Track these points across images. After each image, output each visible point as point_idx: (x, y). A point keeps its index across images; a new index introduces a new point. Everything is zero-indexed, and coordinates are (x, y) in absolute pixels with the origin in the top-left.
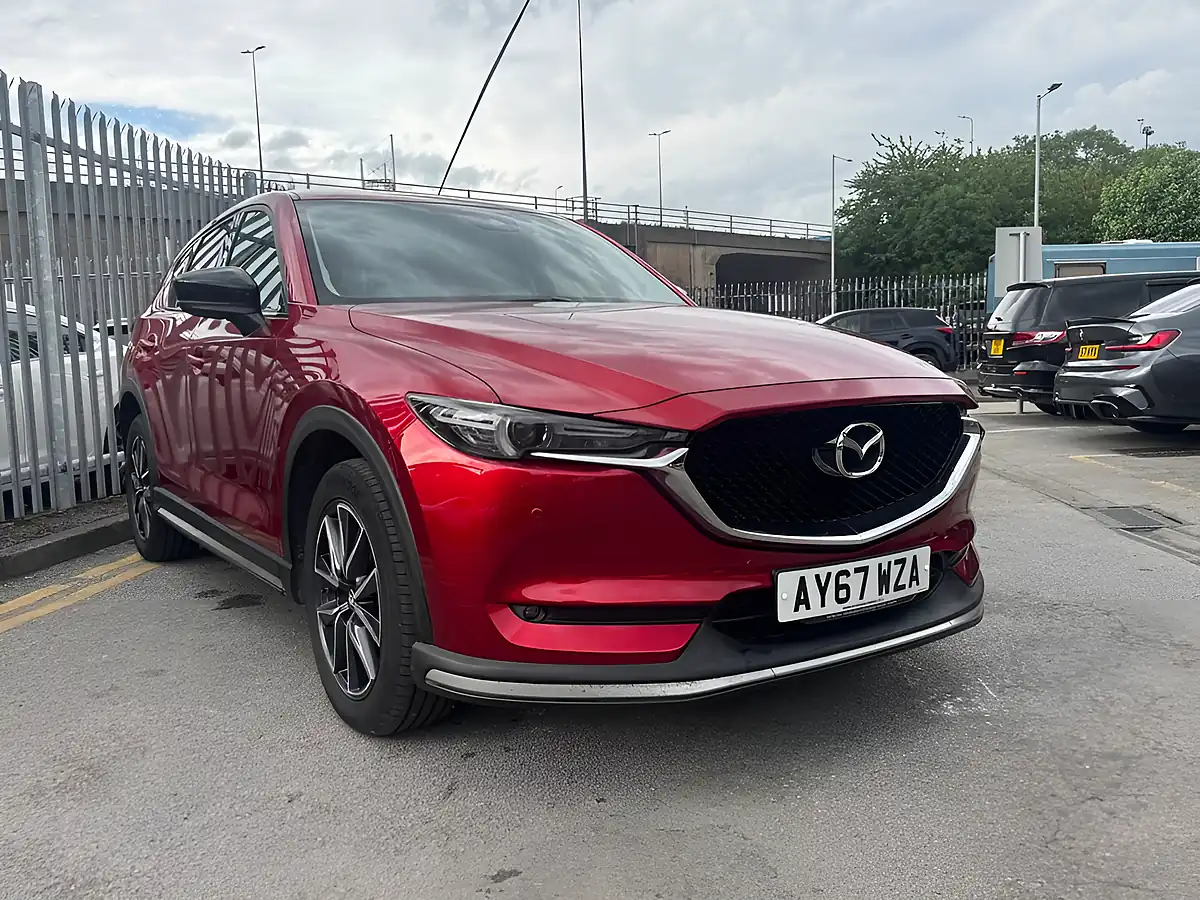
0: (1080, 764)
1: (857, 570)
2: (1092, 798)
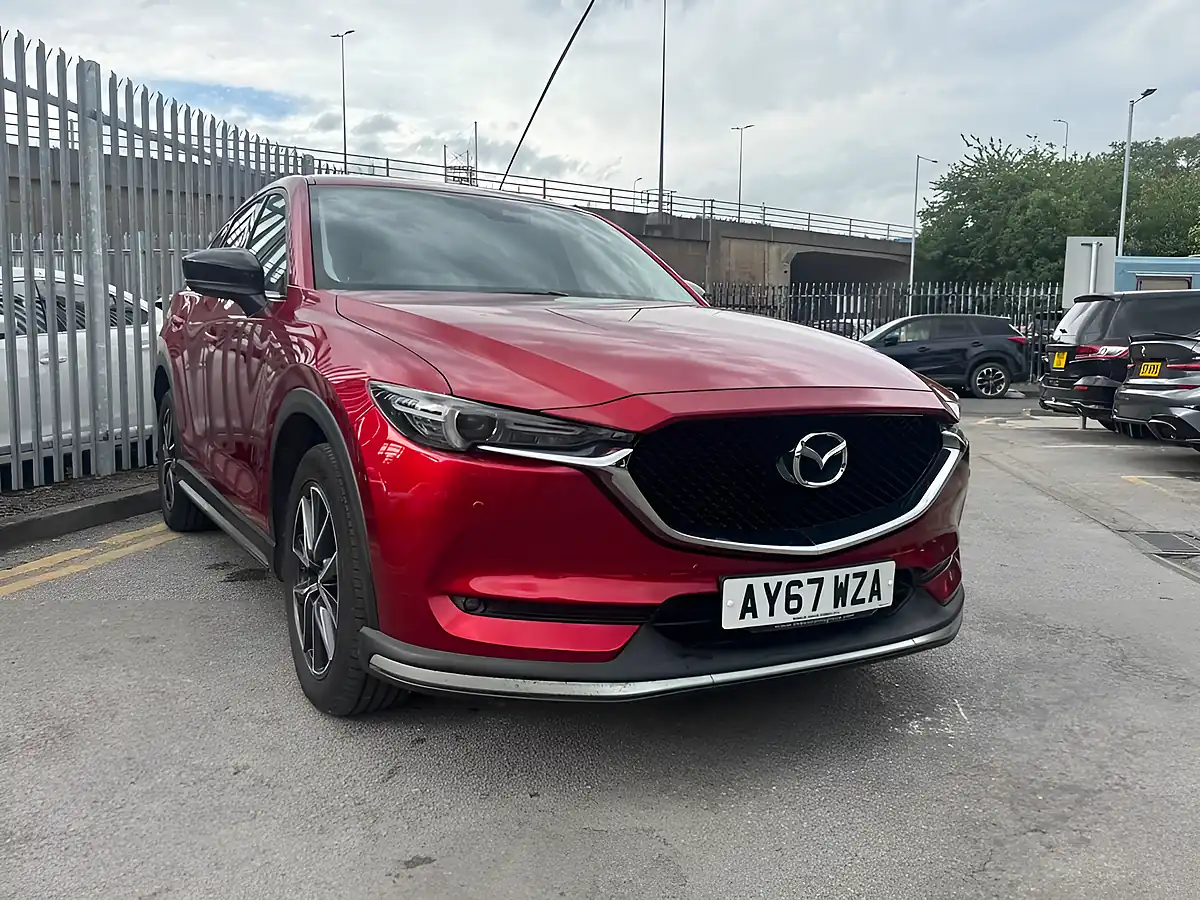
0: (1035, 794)
1: (810, 581)
2: (1036, 830)
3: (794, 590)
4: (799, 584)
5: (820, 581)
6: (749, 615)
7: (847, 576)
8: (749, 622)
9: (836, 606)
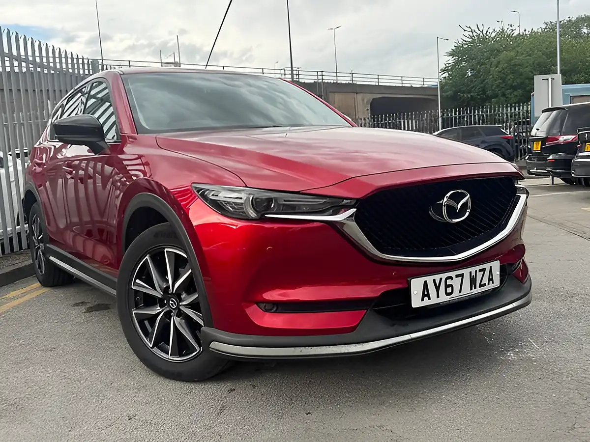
1: (457, 276)
3: (449, 282)
4: (451, 278)
5: (462, 275)
6: (426, 298)
7: (476, 271)
8: (426, 302)
9: (471, 289)
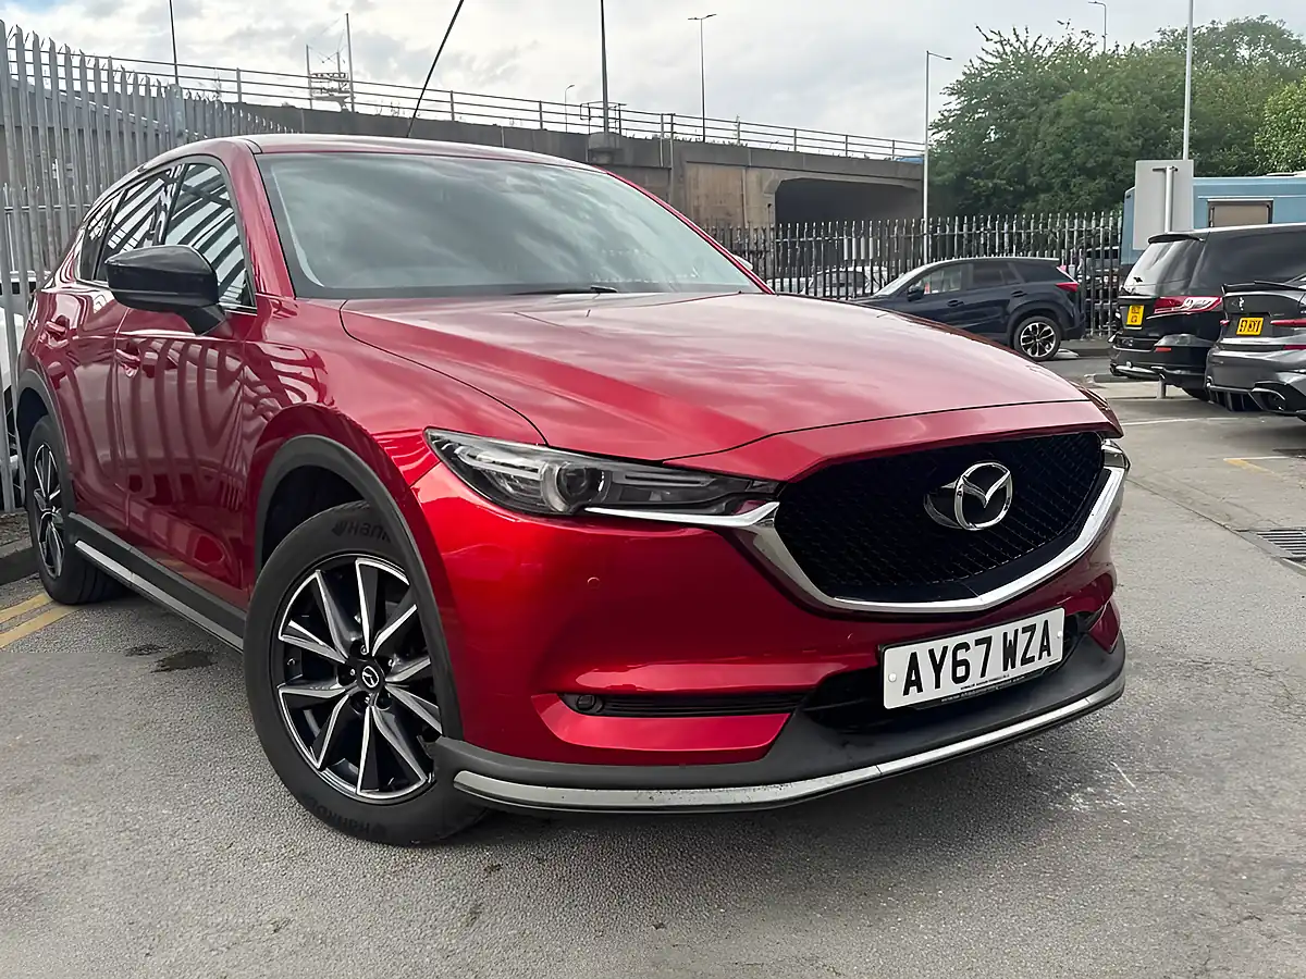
0: (1236, 874)
1: (978, 642)
2: (1250, 918)
3: (961, 655)
4: (965, 646)
5: (988, 641)
6: (913, 689)
7: (1016, 631)
8: (915, 697)
9: (1005, 669)
